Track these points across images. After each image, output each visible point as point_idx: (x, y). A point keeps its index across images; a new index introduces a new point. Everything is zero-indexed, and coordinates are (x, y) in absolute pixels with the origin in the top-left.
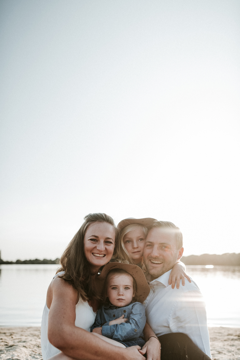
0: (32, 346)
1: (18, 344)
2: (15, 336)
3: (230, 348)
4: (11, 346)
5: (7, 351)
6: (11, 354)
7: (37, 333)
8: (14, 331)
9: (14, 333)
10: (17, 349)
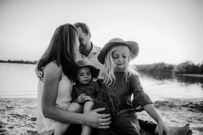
0: (24, 108)
1: (15, 106)
4: (10, 108)
5: (8, 110)
6: (12, 111)
7: (26, 101)
8: (10, 100)
10: (15, 109)
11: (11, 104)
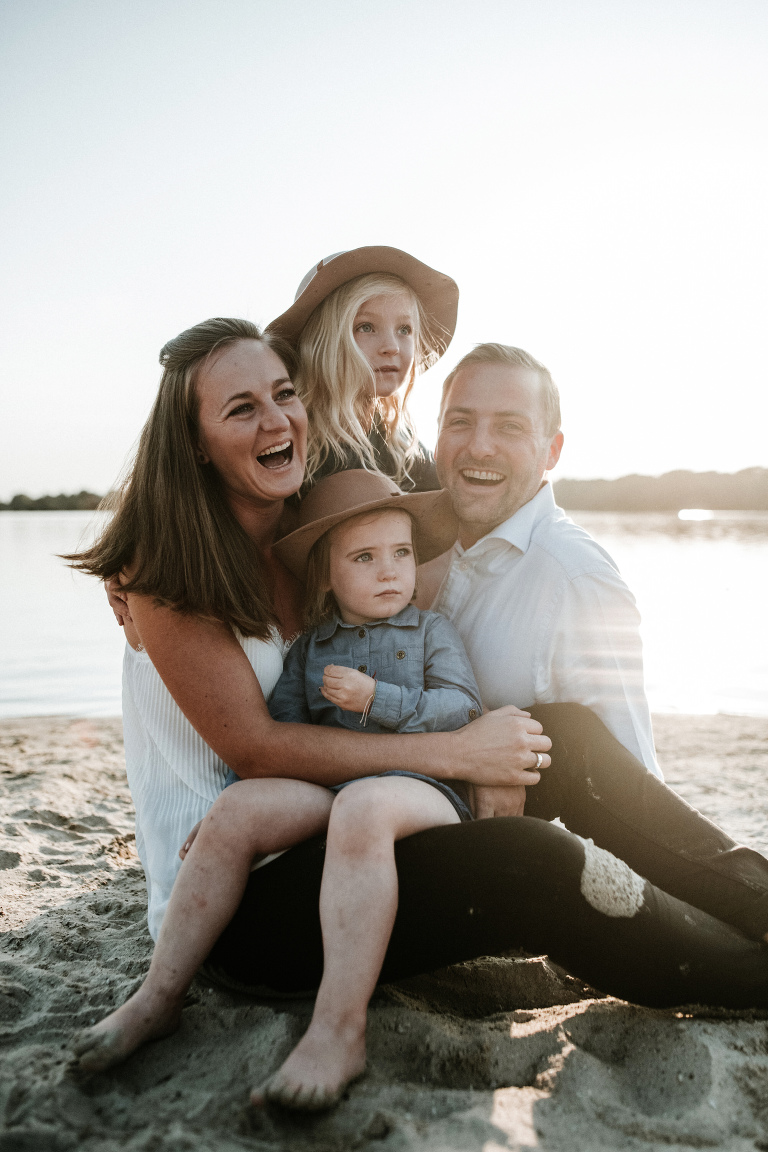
0: (91, 777)
1: (43, 768)
2: (32, 747)
3: (742, 777)
4: (24, 776)
5: (12, 790)
6: (28, 797)
7: (104, 736)
8: (24, 732)
9: (26, 737)
10: (45, 785)
11: (29, 751)
